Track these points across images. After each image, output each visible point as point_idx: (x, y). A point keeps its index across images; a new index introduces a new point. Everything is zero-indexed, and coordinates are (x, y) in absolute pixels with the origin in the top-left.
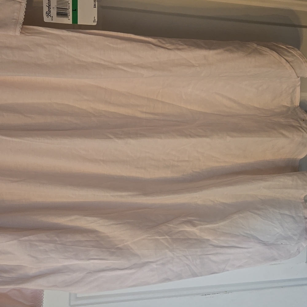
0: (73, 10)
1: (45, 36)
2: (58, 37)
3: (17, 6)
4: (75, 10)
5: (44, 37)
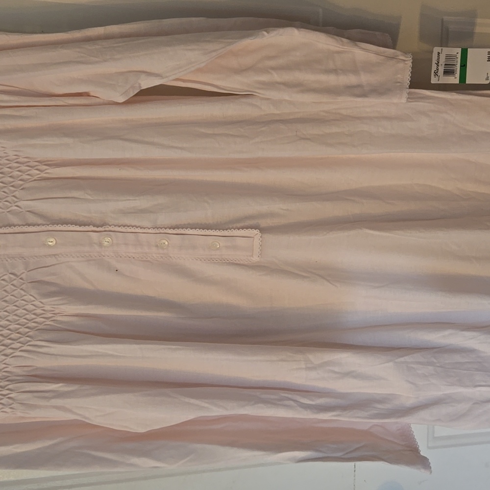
0: (461, 66)
1: (431, 101)
2: (446, 102)
3: (401, 65)
4: (464, 66)
5: (429, 103)
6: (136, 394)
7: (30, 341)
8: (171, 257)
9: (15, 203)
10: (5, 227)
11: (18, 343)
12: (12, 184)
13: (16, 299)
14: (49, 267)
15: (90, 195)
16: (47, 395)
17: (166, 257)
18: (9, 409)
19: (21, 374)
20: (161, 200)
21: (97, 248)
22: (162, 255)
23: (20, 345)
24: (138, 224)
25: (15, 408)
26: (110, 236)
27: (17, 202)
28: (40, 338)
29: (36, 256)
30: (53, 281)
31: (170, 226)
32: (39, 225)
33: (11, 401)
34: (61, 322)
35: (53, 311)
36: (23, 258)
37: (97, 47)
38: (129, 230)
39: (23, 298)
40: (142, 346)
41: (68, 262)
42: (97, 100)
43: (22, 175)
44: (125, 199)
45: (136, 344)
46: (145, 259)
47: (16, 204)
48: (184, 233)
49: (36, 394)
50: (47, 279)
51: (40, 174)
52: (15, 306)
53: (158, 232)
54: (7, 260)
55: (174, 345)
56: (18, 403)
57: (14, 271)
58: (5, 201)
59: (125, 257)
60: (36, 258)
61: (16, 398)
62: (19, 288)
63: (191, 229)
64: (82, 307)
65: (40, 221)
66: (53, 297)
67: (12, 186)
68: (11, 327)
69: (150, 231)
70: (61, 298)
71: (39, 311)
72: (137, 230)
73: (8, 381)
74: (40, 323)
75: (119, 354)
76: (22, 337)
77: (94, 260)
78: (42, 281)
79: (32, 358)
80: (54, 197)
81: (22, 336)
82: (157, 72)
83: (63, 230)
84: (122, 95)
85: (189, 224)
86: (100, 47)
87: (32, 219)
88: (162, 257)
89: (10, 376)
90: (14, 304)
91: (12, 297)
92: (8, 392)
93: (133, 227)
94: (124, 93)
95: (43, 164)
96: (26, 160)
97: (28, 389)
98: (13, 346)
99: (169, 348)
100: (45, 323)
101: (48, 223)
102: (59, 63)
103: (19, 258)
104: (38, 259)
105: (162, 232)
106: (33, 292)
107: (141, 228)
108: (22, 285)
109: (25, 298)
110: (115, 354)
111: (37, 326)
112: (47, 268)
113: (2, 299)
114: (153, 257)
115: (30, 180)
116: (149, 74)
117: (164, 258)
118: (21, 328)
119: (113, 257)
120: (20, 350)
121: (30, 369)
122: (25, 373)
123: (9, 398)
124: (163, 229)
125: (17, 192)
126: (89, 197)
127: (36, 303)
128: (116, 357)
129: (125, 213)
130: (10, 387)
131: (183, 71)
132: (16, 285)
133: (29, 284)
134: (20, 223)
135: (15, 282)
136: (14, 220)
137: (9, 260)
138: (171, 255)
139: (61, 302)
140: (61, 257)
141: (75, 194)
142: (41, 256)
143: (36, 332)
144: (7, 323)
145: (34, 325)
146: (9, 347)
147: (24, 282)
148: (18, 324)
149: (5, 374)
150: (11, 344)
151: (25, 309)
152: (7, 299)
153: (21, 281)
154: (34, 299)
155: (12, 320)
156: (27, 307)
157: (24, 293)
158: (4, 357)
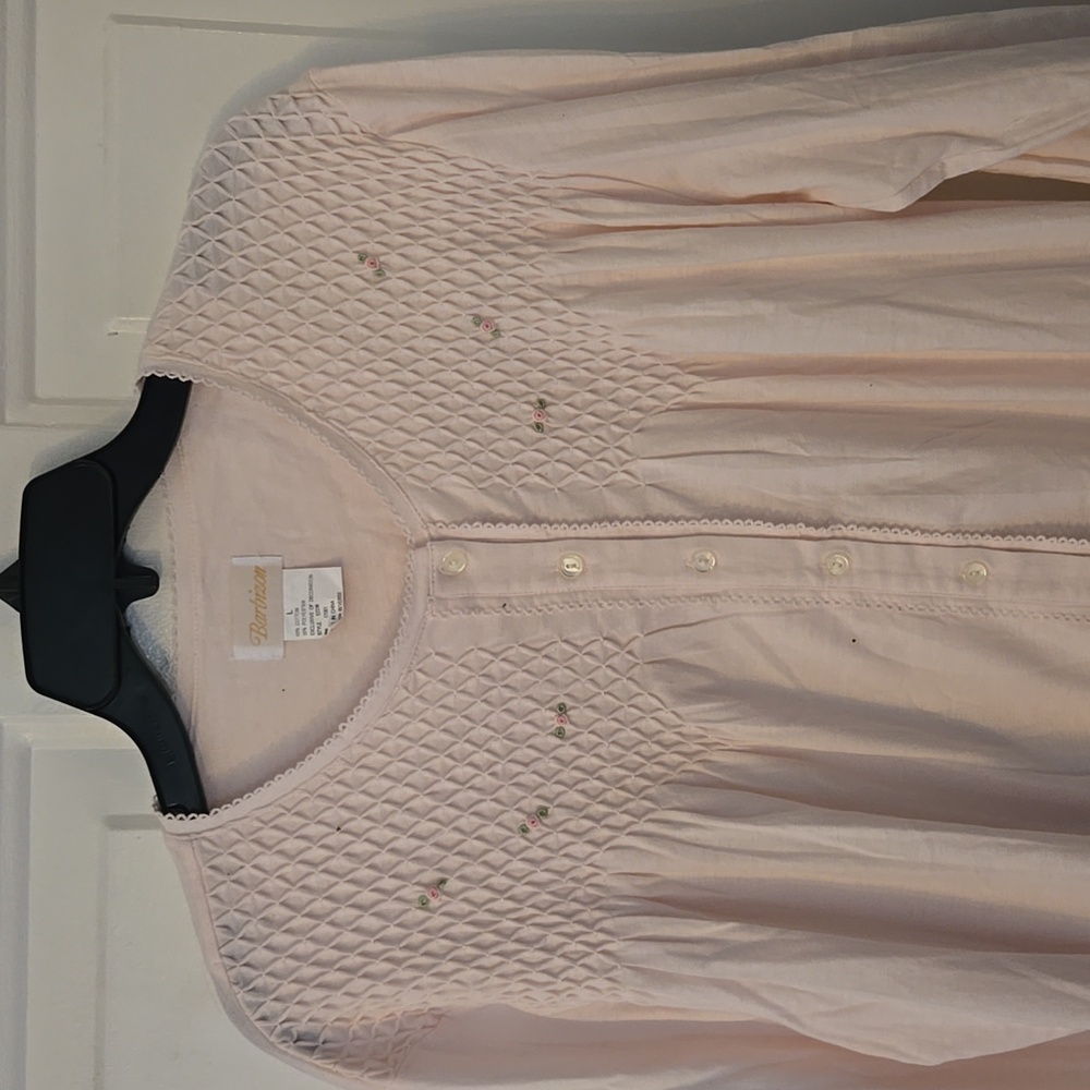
6: (923, 959)
7: (652, 810)
8: (992, 610)
9: (622, 464)
10: (600, 522)
11: (622, 813)
12: (615, 420)
13: (618, 703)
14: (694, 627)
15: (802, 446)
16: (698, 949)
17: (981, 609)
18: (605, 981)
19: (627, 893)
20: (975, 461)
21: (813, 581)
22: (969, 604)
23: (627, 818)
24: (913, 522)
25: (619, 979)
26: (845, 552)
27: (627, 461)
28: (678, 804)
29: (668, 598)
30: (699, 663)
31: (992, 529)
32: (677, 520)
33: (610, 962)
34: (721, 767)
35: (704, 737)
36: (638, 600)
37: (843, 76)
38: (891, 536)
39: (633, 702)
40: (932, 835)
41: (738, 614)
42: (828, 211)
43: (639, 397)
44: (887, 456)
45: (917, 828)
46: (927, 612)
47: (625, 467)
48: (1028, 548)
49: (671, 947)
50: (687, 656)
51: (680, 395)
52: (615, 720)
53: (964, 543)
54: (600, 605)
55: (1011, 837)
56: (629, 967)
57: (614, 633)
58: (600, 460)
59: (879, 606)
60: (667, 601)
61: (623, 954)
62: (624, 676)
63: (1047, 537)
64: (774, 730)
65: (679, 510)
66: (705, 701)
67: (616, 423)
68: (604, 773)
69: (944, 540)
70: (721, 704)
71: (669, 736)
72: (911, 538)
73: (600, 908)
74: (673, 767)
75: (871, 854)
76: (631, 800)
77: (801, 612)
78: (674, 660)
79: (658, 854)
80: (714, 450)
81: (632, 797)
82: (987, 135)
83: (733, 533)
84: (901, 191)
85: (1038, 525)
86: (849, 76)
87: (660, 503)
88: (970, 608)
89: (601, 898)
90: (613, 716)
91: (609, 698)
92: (602, 937)
93: (902, 528)
94: (905, 188)
95: (687, 371)
96: (649, 360)
97: (650, 933)
98: (611, 821)
99: (1003, 845)
100: (683, 768)
101: (699, 516)
102: (752, 118)
103: (628, 601)
104: (673, 605)
105: (973, 543)
106: (657, 688)
107: (923, 532)
108: (632, 668)
109: (638, 700)
110: (862, 852)
111: (665, 775)
112: (688, 630)
113: (586, 700)
114: (949, 607)
115: (657, 410)
116: (970, 139)
117: (974, 610)
118: (630, 776)
119: (848, 604)
120: (628, 830)
121: (649, 881)
122: (637, 893)
123: (603, 952)
124: (976, 535)
125: (627, 439)
126: (801, 452)
127: (665, 715)
128: (866, 860)
129: (883, 492)
130: (606, 924)
131: (1058, 128)
132: (616, 666)
133: (649, 668)
134: (634, 514)
135: (615, 661)
136: (619, 505)
137: (605, 604)
138: (994, 605)
139: (725, 715)
140: (725, 601)
141: (766, 443)
142: (679, 598)
143: (665, 788)
144: (596, 762)
145: (659, 770)
146: (603, 823)
147: (637, 661)
148: (621, 766)
149: (591, 891)
150: (606, 815)
151: (637, 730)
152: (596, 701)
153: (630, 657)
154: (660, 705)
155: (607, 757)
156: (642, 725)
157: (635, 689)
158: (589, 849)
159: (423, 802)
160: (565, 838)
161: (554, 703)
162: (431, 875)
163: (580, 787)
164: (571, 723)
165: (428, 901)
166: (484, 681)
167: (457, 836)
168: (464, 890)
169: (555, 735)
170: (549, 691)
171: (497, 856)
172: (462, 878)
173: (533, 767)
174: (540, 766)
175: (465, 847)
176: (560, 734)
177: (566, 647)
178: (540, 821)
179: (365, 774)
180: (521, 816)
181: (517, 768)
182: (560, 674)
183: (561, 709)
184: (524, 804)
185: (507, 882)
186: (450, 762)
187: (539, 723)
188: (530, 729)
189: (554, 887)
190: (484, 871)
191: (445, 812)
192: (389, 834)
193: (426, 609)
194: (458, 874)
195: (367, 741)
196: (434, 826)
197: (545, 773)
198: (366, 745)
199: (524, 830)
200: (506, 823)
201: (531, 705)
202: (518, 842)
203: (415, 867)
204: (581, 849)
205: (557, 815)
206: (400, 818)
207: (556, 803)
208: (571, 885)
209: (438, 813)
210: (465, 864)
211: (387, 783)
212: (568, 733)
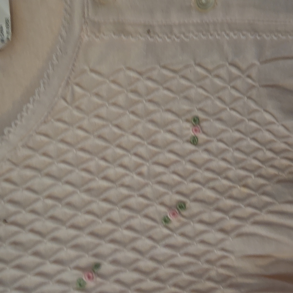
11: (246, 206)
13: (240, 117)
23: (250, 210)
39: (252, 116)
52: (238, 130)
62: (245, 95)
68: (230, 173)
74: (282, 170)
90: (236, 127)
98: (238, 213)
106: (271, 105)
108: (250, 89)
109: (257, 116)
118: (250, 176)
120: (251, 220)
127: (276, 127)
135: (238, 83)
143: (279, 187)
144: (223, 164)
145: (272, 171)
146: (231, 214)
147: (254, 83)
148: (244, 168)
149: (222, 271)
150: (234, 208)
151: (254, 139)
152: (223, 115)
153: (250, 81)
154: (273, 120)
155: (231, 160)
156: (258, 135)
157: (253, 106)
158: (220, 236)
159: (79, 197)
160: (200, 227)
161: (189, 116)
162: (87, 260)
163: (211, 184)
164: (204, 133)
165: (85, 283)
166: (132, 96)
167: (110, 226)
168: (116, 272)
169: (191, 143)
170: (185, 106)
171: (144, 243)
172: (115, 262)
173: (172, 168)
174: (179, 168)
175: (117, 235)
176: (194, 141)
177: (199, 70)
178: (180, 213)
179: (29, 173)
180: (163, 209)
181: (159, 169)
182: (195, 92)
183: (195, 121)
184: (166, 199)
185: (151, 264)
186: (103, 163)
187: (177, 132)
188: (170, 137)
189: (192, 269)
190: (132, 255)
191: (99, 206)
192: (50, 224)
193: (82, 29)
194: (110, 258)
195: (31, 144)
196: (90, 217)
197: (182, 173)
198: (30, 148)
199: (166, 220)
200: (152, 215)
201: (170, 117)
202: (162, 230)
203: (73, 253)
204: (213, 236)
205: (194, 207)
206: (61, 211)
207: (192, 197)
208: (206, 266)
209: (94, 207)
210: (116, 251)
211: (48, 181)
212: (200, 141)
